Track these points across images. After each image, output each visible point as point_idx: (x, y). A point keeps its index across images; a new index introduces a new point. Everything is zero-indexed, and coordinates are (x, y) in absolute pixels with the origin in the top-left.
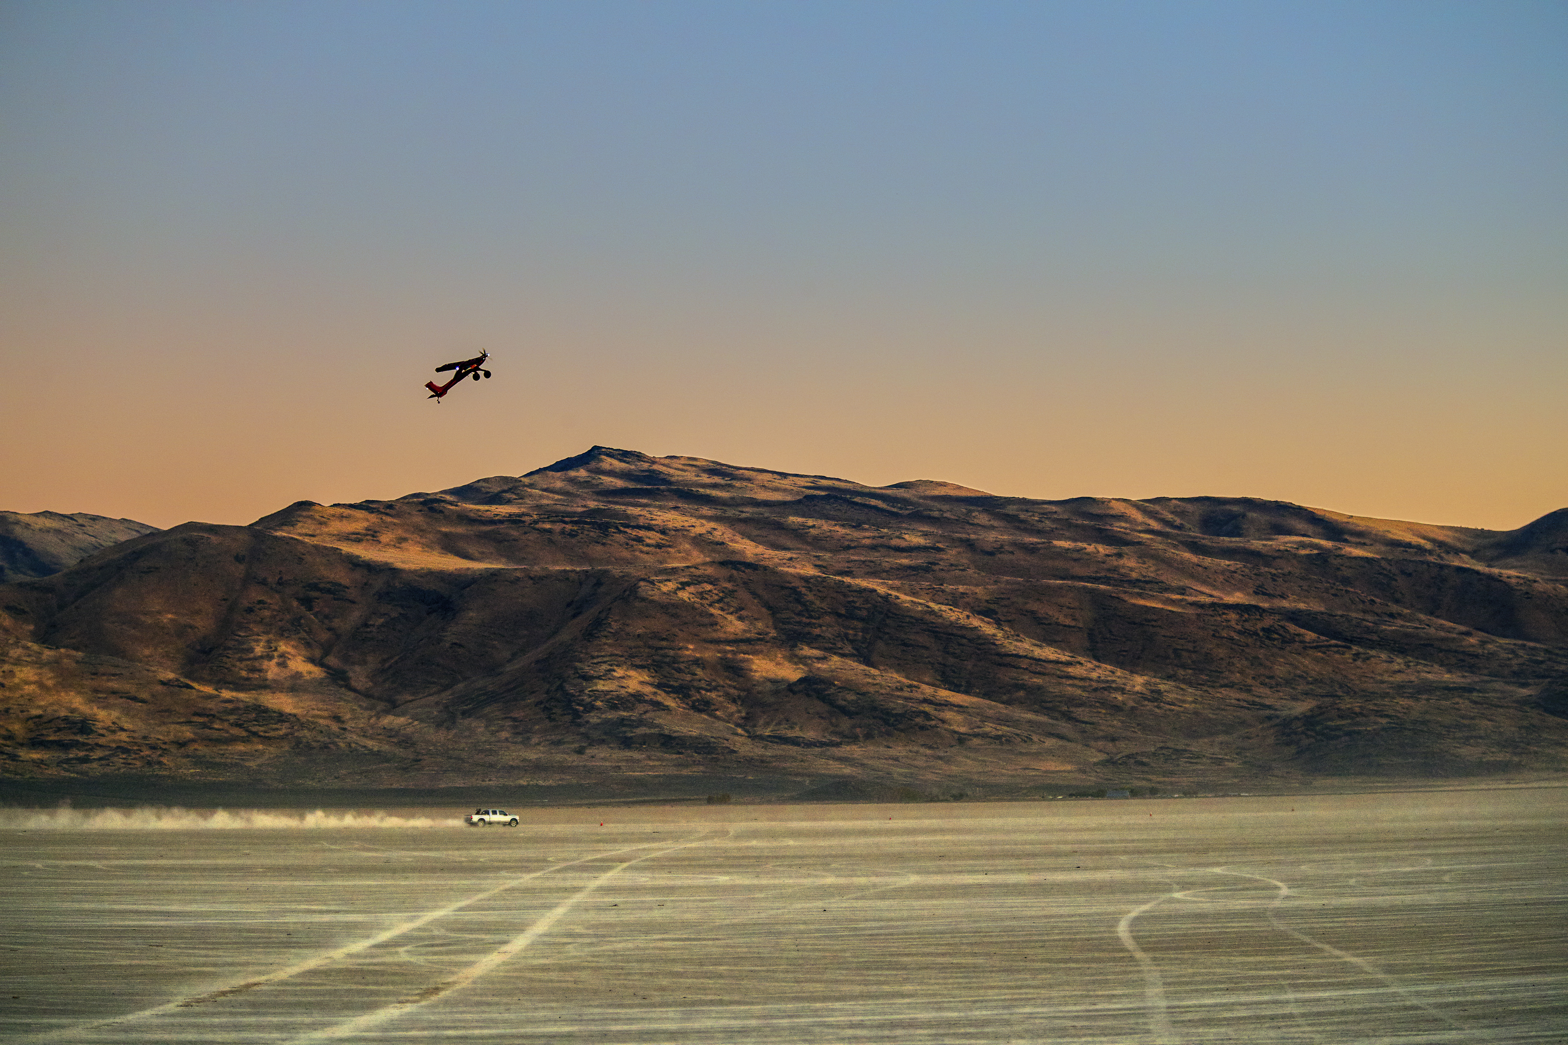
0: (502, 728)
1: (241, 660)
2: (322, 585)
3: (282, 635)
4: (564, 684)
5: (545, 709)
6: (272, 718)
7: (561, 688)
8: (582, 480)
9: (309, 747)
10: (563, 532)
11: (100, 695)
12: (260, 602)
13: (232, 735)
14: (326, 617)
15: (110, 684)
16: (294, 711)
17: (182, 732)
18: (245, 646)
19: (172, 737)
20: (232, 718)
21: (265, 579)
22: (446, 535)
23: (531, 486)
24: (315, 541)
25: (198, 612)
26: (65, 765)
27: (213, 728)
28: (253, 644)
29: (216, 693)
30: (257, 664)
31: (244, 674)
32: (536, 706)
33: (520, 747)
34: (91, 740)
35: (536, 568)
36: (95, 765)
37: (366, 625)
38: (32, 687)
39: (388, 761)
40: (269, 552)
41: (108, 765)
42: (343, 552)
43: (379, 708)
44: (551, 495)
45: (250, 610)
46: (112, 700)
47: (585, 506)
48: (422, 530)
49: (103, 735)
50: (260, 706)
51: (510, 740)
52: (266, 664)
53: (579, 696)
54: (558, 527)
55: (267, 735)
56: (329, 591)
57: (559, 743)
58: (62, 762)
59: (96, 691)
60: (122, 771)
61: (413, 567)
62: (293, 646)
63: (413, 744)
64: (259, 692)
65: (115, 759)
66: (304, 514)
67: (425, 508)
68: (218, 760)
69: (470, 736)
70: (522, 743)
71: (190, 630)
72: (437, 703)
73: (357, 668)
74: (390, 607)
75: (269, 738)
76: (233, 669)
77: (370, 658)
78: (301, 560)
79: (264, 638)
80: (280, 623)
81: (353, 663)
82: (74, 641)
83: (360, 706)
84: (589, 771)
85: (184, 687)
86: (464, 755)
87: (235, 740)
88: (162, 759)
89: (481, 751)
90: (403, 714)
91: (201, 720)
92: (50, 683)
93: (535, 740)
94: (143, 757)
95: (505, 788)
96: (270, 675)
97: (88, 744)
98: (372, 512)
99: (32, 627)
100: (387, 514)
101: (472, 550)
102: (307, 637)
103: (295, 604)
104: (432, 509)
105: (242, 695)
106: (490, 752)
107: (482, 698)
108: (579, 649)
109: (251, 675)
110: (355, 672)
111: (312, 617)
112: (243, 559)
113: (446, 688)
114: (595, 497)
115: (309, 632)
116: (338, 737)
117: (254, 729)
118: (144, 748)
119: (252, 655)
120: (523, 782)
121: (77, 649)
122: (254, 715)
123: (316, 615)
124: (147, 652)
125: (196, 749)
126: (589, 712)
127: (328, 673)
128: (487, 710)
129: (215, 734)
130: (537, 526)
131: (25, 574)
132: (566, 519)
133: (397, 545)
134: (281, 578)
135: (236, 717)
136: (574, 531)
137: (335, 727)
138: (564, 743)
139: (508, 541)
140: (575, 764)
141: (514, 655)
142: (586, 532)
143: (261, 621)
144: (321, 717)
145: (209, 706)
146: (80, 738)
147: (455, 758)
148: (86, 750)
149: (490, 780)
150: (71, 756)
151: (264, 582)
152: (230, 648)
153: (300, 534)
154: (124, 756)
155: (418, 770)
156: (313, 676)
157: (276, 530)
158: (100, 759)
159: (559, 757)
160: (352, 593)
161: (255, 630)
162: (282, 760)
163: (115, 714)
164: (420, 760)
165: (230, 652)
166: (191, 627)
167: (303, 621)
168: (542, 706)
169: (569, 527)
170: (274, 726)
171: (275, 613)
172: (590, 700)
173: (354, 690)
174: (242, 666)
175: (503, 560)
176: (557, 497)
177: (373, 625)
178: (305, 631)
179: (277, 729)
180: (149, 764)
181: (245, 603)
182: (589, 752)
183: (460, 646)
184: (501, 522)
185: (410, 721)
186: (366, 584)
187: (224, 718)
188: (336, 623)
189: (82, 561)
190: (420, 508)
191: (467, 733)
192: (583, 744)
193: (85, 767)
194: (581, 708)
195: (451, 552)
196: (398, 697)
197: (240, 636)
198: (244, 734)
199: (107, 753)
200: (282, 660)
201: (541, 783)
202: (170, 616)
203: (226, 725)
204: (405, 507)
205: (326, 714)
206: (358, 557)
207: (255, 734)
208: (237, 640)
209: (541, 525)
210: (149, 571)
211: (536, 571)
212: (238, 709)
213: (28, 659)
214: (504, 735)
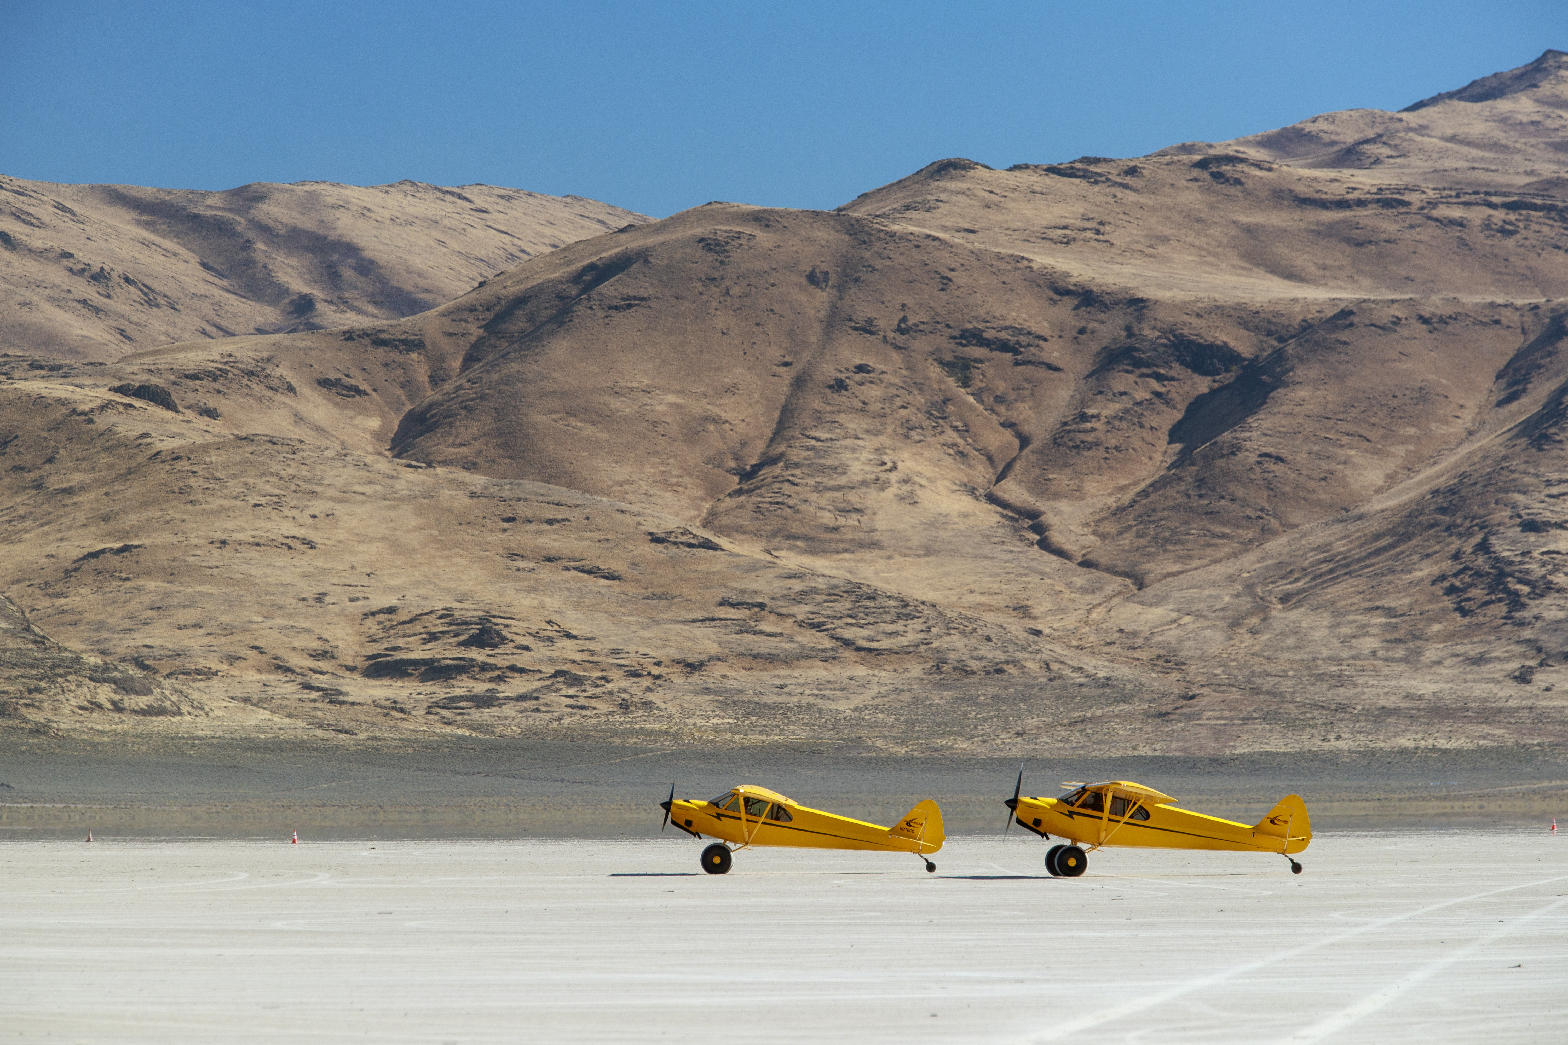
0: (1363, 631)
1: (819, 489)
2: (989, 334)
3: (908, 437)
4: (1493, 540)
5: (1451, 590)
6: (885, 610)
7: (1484, 547)
8: (1525, 119)
9: (964, 671)
10: (1487, 225)
11: (521, 564)
12: (861, 369)
13: (803, 647)
14: (999, 399)
15: (541, 540)
16: (930, 596)
17: (695, 640)
18: (828, 462)
19: (674, 653)
20: (801, 611)
21: (870, 321)
22: (1249, 230)
23: (1422, 129)
24: (977, 243)
25: (731, 390)
26: (444, 712)
27: (761, 632)
28: (846, 457)
29: (769, 558)
30: (853, 498)
31: (827, 518)
32: (1433, 583)
33: (1403, 667)
34: (501, 657)
35: (1435, 298)
36: (509, 710)
37: (1083, 417)
38: (374, 548)
39: (1125, 698)
40: (879, 264)
41: (537, 710)
42: (1035, 266)
43: (1109, 590)
44: (1464, 149)
45: (839, 386)
46: (546, 573)
47: (1531, 173)
48: (1198, 220)
49: (527, 648)
50: (859, 586)
51: (1380, 654)
52: (872, 498)
53: (1521, 563)
54: (1477, 215)
55: (874, 645)
56: (1004, 347)
57: (1479, 660)
58: (437, 705)
59: (513, 555)
60: (566, 721)
61: (1180, 296)
62: (929, 460)
63: (1180, 665)
64: (858, 555)
65: (553, 697)
66: (952, 185)
67: (1205, 175)
68: (770, 699)
69: (1298, 647)
70: (1404, 660)
71: (711, 427)
72: (1231, 579)
73: (1064, 506)
74: (1132, 378)
75: (878, 652)
76: (804, 507)
77: (1091, 486)
78: (945, 282)
79: (870, 443)
80: (903, 412)
81: (1057, 496)
82: (465, 450)
83: (1069, 585)
84: (1541, 718)
85: (700, 546)
86: (1286, 686)
87: (808, 657)
88: (650, 696)
89: (1321, 677)
90: (1160, 601)
91: (733, 613)
92: (414, 540)
93: (1431, 653)
94: (611, 693)
95: (1368, 755)
96: (881, 523)
97: (493, 667)
98: (1096, 182)
99: (374, 423)
100: (1126, 186)
101: (1303, 260)
102: (960, 441)
103: (935, 371)
104: (1218, 177)
105: (820, 564)
106: (1340, 680)
107: (1325, 567)
108: (1522, 467)
109: (841, 521)
110: (1058, 513)
111: (971, 399)
112: (826, 281)
113: (1247, 545)
114: (1551, 155)
115: (965, 431)
116: (1024, 649)
117: (848, 633)
118: (615, 674)
119: (843, 480)
120: (1405, 742)
121: (470, 466)
122: (848, 605)
123: (978, 395)
124: (621, 473)
125: (724, 677)
126: (1542, 596)
127: (1003, 516)
128: (1332, 592)
129: (763, 645)
130: (1435, 213)
131: (359, 311)
132: (1495, 199)
133: (1149, 251)
134: (904, 319)
135: (808, 608)
136: (1510, 223)
137: (1016, 628)
138: (1490, 660)
139: (1376, 243)
140: (1511, 703)
141: (1391, 478)
142: (1534, 227)
143: (863, 410)
144: (991, 609)
145: (754, 586)
146: (477, 655)
147: (1268, 693)
148: (491, 680)
149: (1338, 738)
150: (458, 692)
151: (867, 329)
152: (797, 465)
153: (944, 228)
154: (572, 691)
155: (1189, 717)
156: (971, 521)
157: (894, 221)
158: (521, 698)
159: (1479, 690)
160: (1053, 352)
161: (851, 426)
162: (906, 697)
163: (553, 602)
164: (1193, 697)
165: (797, 472)
166: (716, 420)
167: (951, 408)
168: (1446, 584)
169: (1499, 215)
170: (890, 628)
171: (893, 391)
172: (1543, 571)
173: (1060, 553)
174: (823, 502)
175: (1367, 282)
176: (1475, 153)
177: (1097, 417)
178: (955, 428)
179: (896, 633)
180: (624, 706)
181: (828, 371)
182: (1541, 678)
183: (1279, 459)
184: (1361, 203)
185: (1174, 615)
186: (1082, 331)
187: (784, 611)
188: (1023, 412)
189: (482, 284)
190: (1196, 173)
191: (1290, 642)
192: (1531, 663)
193: (486, 715)
194: (1526, 589)
195: (1258, 265)
196: (1147, 566)
197: (817, 439)
198: (828, 644)
199: (537, 684)
200: (906, 488)
201: (1443, 743)
202: (671, 398)
203: (787, 626)
204: (1163, 173)
205: (999, 601)
206: (1067, 275)
207: (847, 643)
208: (813, 448)
209: (1443, 211)
210: (629, 303)
211: (1434, 305)
212: (814, 591)
213: (368, 490)
214: (1368, 644)
